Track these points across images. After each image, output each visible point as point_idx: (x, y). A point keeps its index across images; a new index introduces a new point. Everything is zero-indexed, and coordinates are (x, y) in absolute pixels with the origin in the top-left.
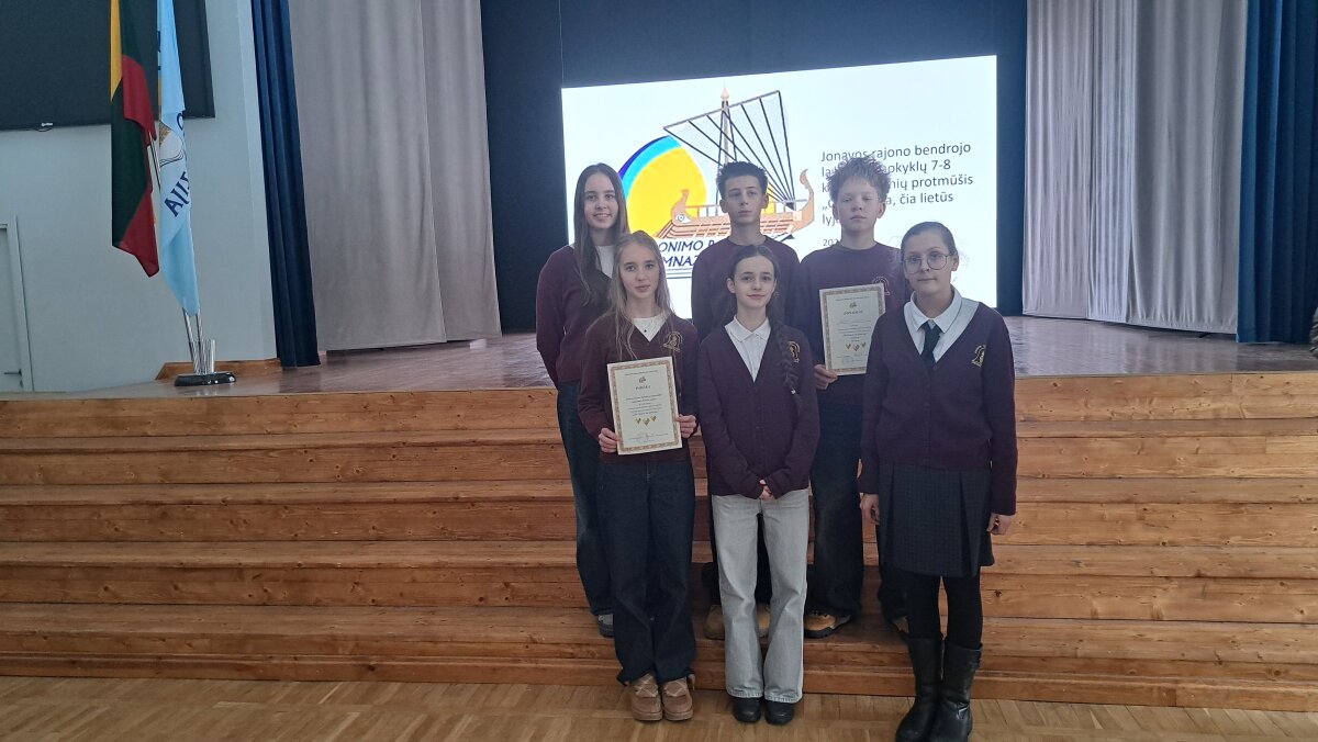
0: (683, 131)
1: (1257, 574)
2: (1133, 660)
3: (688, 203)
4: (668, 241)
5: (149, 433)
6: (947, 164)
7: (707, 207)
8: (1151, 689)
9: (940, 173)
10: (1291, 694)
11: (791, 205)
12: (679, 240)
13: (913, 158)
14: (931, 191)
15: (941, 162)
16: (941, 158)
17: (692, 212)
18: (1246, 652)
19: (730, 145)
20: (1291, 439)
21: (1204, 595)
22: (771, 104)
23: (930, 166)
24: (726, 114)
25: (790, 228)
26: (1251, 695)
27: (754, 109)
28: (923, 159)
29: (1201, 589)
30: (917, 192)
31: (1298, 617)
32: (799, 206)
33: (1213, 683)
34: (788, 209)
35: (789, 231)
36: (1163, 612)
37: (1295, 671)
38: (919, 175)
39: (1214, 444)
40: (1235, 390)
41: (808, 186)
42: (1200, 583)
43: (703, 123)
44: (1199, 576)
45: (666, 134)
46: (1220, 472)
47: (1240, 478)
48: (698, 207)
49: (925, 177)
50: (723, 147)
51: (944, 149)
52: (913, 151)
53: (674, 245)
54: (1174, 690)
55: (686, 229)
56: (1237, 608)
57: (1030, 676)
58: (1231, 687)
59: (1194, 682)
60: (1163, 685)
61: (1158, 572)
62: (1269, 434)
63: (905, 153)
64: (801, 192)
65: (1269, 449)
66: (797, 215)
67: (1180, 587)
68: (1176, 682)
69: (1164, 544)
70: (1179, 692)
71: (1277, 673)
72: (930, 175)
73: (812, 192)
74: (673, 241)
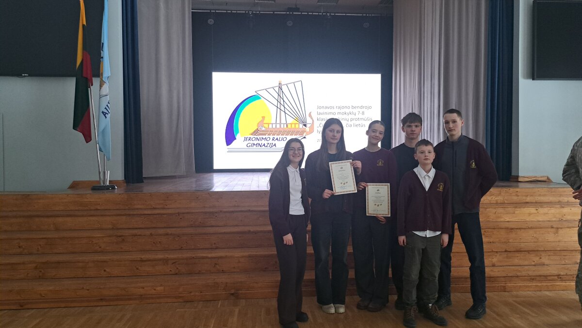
0: (264, 94)
1: (522, 250)
2: (493, 277)
3: (265, 122)
4: (256, 137)
5: (99, 208)
6: (363, 113)
7: (272, 124)
8: (498, 286)
9: (361, 116)
10: (537, 285)
11: (305, 125)
12: (261, 136)
13: (351, 110)
14: (357, 122)
15: (361, 112)
16: (361, 111)
17: (266, 126)
18: (524, 273)
19: (282, 100)
20: (522, 209)
21: (507, 257)
22: (298, 85)
23: (357, 113)
24: (280, 88)
25: (305, 134)
26: (527, 287)
27: (291, 87)
28: (355, 111)
29: (506, 255)
30: (352, 123)
31: (533, 263)
32: (308, 126)
33: (516, 283)
34: (304, 127)
35: (304, 135)
36: (496, 263)
37: (538, 278)
38: (353, 116)
39: (501, 210)
40: (502, 193)
41: (312, 118)
42: (506, 253)
43: (271, 91)
44: (506, 251)
45: (256, 94)
46: (502, 220)
47: (508, 222)
48: (268, 124)
49: (355, 117)
50: (279, 101)
51: (362, 107)
52: (351, 107)
53: (258, 138)
54: (505, 286)
55: (263, 132)
56: (516, 261)
57: (463, 284)
58: (521, 285)
59: (510, 283)
60: (502, 285)
61: (494, 250)
62: (516, 207)
63: (348, 108)
64: (309, 121)
65: (516, 212)
66: (307, 129)
67: (500, 255)
68: (506, 283)
69: (490, 242)
70: (507, 287)
71: (533, 279)
72: (357, 116)
73: (313, 121)
74: (257, 137)
